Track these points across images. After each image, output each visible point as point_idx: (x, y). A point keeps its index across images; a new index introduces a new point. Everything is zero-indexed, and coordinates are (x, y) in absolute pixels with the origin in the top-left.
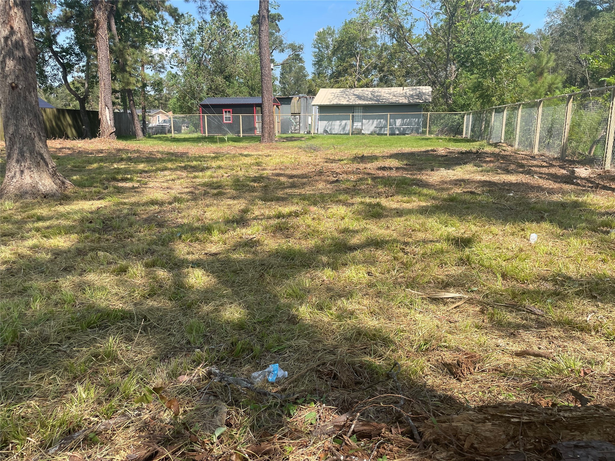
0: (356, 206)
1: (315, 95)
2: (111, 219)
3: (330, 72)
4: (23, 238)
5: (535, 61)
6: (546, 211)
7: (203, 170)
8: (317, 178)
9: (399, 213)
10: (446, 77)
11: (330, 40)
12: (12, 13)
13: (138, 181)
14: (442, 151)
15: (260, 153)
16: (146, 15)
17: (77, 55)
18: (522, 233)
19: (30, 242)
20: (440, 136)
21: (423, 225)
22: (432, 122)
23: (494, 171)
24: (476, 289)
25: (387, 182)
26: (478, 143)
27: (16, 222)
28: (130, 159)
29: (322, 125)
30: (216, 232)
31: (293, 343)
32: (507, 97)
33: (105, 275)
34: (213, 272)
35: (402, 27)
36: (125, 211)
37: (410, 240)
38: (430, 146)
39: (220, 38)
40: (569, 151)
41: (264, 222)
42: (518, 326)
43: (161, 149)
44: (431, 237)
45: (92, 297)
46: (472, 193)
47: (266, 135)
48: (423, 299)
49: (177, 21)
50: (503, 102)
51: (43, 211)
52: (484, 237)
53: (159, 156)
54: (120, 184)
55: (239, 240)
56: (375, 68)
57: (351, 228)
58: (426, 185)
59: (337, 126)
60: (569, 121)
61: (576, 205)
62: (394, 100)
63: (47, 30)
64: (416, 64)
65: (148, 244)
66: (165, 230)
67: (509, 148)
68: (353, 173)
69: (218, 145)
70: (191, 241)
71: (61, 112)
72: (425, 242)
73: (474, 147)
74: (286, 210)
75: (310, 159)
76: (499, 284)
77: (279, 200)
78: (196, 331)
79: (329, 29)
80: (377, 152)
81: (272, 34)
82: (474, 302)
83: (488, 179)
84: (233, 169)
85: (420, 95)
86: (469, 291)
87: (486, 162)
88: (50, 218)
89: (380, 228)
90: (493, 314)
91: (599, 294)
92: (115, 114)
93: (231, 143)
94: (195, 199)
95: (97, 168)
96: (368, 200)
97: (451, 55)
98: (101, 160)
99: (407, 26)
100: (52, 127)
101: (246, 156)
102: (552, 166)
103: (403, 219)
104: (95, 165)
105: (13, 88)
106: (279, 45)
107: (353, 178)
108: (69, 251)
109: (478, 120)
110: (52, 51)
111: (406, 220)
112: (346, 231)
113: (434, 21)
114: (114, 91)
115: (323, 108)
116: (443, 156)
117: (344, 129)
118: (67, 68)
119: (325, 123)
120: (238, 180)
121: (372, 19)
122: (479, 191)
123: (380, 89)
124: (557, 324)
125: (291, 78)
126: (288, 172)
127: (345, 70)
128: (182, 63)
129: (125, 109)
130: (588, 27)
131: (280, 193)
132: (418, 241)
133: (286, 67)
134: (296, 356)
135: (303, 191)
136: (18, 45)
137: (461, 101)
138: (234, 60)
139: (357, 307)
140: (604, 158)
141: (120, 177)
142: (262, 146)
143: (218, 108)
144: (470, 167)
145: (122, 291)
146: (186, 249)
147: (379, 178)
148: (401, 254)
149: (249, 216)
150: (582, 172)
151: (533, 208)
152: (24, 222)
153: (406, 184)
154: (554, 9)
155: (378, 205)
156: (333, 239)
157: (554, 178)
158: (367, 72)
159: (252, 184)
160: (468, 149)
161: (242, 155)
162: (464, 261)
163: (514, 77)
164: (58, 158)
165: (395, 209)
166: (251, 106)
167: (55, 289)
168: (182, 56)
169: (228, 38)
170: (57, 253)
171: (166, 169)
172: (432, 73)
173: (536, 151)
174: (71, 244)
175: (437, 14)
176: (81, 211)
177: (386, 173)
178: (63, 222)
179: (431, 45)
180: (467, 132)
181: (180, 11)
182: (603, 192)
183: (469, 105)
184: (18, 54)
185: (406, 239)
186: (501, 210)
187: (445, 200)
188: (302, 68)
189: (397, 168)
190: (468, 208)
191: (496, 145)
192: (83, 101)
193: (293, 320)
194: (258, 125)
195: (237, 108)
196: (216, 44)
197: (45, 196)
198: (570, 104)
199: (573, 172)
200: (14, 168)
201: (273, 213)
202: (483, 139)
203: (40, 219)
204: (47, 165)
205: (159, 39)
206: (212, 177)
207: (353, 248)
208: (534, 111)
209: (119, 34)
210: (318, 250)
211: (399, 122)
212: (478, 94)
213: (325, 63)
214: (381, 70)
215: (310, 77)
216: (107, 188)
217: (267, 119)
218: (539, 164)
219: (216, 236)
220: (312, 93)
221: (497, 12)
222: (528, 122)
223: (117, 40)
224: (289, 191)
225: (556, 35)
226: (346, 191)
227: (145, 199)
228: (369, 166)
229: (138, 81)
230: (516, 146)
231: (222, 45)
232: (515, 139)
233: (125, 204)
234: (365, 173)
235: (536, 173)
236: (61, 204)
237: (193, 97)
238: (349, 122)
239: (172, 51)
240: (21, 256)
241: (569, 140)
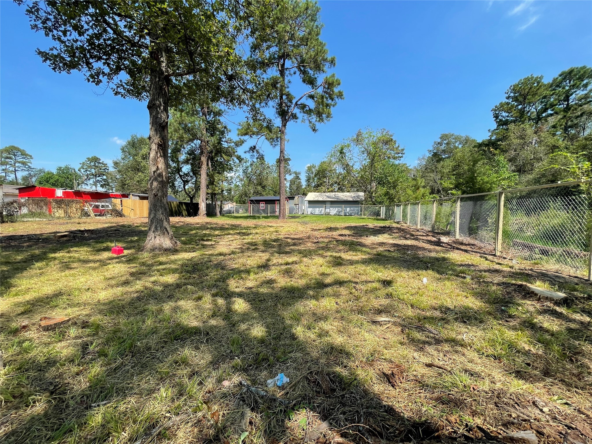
0: (328, 258)
1: (306, 195)
2: (197, 265)
3: (314, 185)
4: (150, 276)
5: (414, 183)
6: (429, 263)
7: (248, 234)
8: (307, 240)
9: (352, 263)
10: (371, 189)
11: (314, 170)
12: (158, 160)
13: (214, 241)
14: (371, 226)
15: (278, 225)
16: (226, 159)
17: (191, 177)
18: (418, 277)
19: (153, 279)
20: (369, 217)
21: (365, 271)
22: (365, 210)
23: (400, 237)
24: (397, 315)
25: (344, 243)
26: (389, 221)
27: (148, 266)
28: (212, 228)
29: (310, 210)
30: (252, 274)
31: (292, 355)
32: (402, 199)
33: (189, 301)
34: (249, 301)
35: (348, 165)
36: (206, 259)
37: (358, 280)
38: (365, 222)
39: (260, 168)
40: (436, 227)
41: (278, 268)
42: (424, 343)
43: (228, 223)
44: (369, 279)
45: (180, 317)
46: (389, 251)
47: (282, 215)
48: (368, 322)
49: (240, 162)
50: (400, 201)
51: (163, 259)
52: (398, 280)
53: (227, 226)
54: (205, 243)
55: (265, 279)
56: (336, 183)
57: (326, 272)
58: (364, 245)
59: (317, 211)
60: (435, 213)
61: (444, 259)
62: (345, 199)
63: (178, 165)
64: (356, 182)
65: (215, 281)
66: (225, 272)
67: (405, 225)
68: (326, 237)
69: (257, 220)
70: (239, 279)
71: (181, 203)
72: (367, 282)
73: (387, 223)
74: (290, 260)
75: (304, 229)
76: (410, 312)
77: (287, 253)
78: (237, 344)
79: (313, 165)
80: (338, 225)
81: (285, 167)
82: (397, 324)
83: (396, 243)
84: (263, 235)
85: (358, 197)
86: (393, 316)
87: (394, 233)
88: (166, 263)
89: (342, 272)
90: (409, 334)
91: (468, 320)
92: (207, 204)
93: (263, 219)
94: (242, 252)
95: (195, 233)
96: (334, 254)
97: (373, 178)
98: (197, 229)
99: (351, 164)
100: (176, 211)
101: (271, 227)
102: (428, 235)
103: (354, 267)
104: (194, 232)
105: (155, 196)
106: (289, 172)
107: (326, 240)
108: (172, 285)
109: (388, 210)
110: (180, 175)
111: (355, 268)
112: (323, 274)
113: (364, 163)
114: (208, 194)
115: (310, 202)
116: (372, 229)
117: (321, 212)
118: (186, 182)
119: (311, 209)
120: (266, 241)
121: (334, 161)
122: (392, 249)
123: (339, 193)
124: (447, 341)
125: (294, 187)
126: (292, 236)
127: (321, 184)
128: (241, 180)
129: (212, 202)
130: (439, 166)
131: (287, 249)
132: (363, 282)
133: (292, 182)
134: (294, 365)
135: (299, 248)
136: (160, 175)
137: (379, 200)
138: (267, 179)
139: (330, 327)
140: (455, 231)
141: (205, 238)
142: (279, 221)
143: (258, 202)
144: (386, 235)
145: (197, 313)
146: (235, 285)
147: (340, 241)
148: (354, 290)
149: (270, 263)
150: (444, 239)
151: (422, 261)
152: (152, 265)
153: (354, 244)
154: (421, 157)
155: (340, 257)
156: (316, 279)
157: (430, 242)
158: (332, 185)
159: (273, 243)
160: (384, 225)
161: (269, 226)
162: (389, 296)
163: (405, 189)
164: (176, 227)
165: (349, 260)
166: (275, 201)
167: (161, 311)
168: (241, 177)
169: (264, 169)
170: (166, 286)
171: (229, 234)
172: (364, 186)
173: (419, 227)
174: (174, 280)
175: (365, 159)
176: (183, 259)
177: (343, 238)
178: (173, 266)
179: (363, 173)
180: (383, 216)
181: (242, 157)
182: (457, 251)
183: (383, 202)
184: (160, 179)
185: (356, 280)
186: (405, 261)
187: (375, 255)
188: (300, 183)
189: (349, 235)
190: (387, 260)
191: (398, 223)
192: (191, 199)
193: (293, 337)
194: (277, 210)
195: (267, 202)
196: (258, 172)
197: (166, 250)
198: (435, 204)
199: (440, 239)
200: (151, 234)
201: (283, 262)
202: (391, 220)
203: (161, 263)
204: (168, 234)
205: (231, 169)
206: (252, 239)
207: (326, 286)
208: (416, 206)
209: (212, 167)
210: (308, 287)
211: (348, 209)
212: (387, 197)
213: (311, 181)
214: (339, 184)
215: (303, 187)
216: (198, 245)
217: (282, 208)
218: (421, 234)
219: (252, 276)
220: (305, 194)
221: (394, 159)
222: (413, 212)
223: (211, 170)
224: (292, 247)
225: (423, 169)
226: (323, 248)
227: (216, 252)
228: (334, 233)
229: (219, 189)
230: (408, 224)
231: (261, 172)
232: (407, 220)
233: (206, 255)
234: (332, 238)
235: (420, 239)
236: (173, 255)
237: (246, 196)
238: (324, 209)
239: (237, 174)
240: (146, 288)
241: (436, 221)
